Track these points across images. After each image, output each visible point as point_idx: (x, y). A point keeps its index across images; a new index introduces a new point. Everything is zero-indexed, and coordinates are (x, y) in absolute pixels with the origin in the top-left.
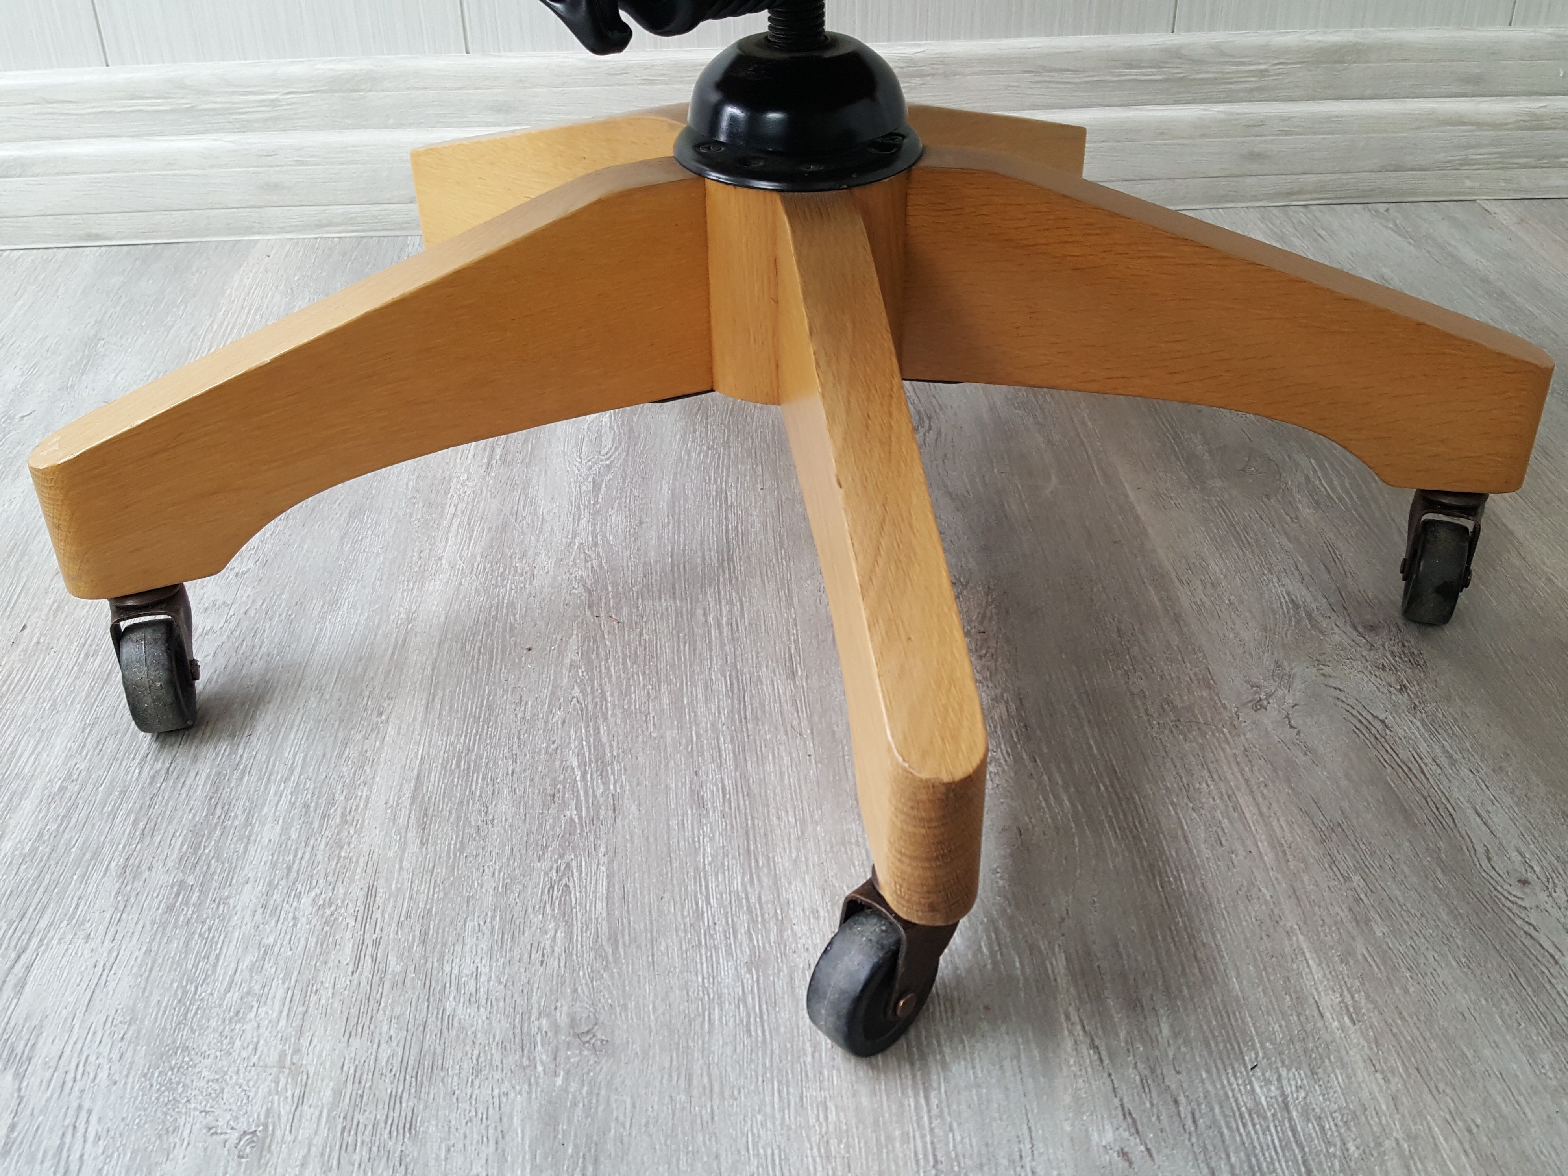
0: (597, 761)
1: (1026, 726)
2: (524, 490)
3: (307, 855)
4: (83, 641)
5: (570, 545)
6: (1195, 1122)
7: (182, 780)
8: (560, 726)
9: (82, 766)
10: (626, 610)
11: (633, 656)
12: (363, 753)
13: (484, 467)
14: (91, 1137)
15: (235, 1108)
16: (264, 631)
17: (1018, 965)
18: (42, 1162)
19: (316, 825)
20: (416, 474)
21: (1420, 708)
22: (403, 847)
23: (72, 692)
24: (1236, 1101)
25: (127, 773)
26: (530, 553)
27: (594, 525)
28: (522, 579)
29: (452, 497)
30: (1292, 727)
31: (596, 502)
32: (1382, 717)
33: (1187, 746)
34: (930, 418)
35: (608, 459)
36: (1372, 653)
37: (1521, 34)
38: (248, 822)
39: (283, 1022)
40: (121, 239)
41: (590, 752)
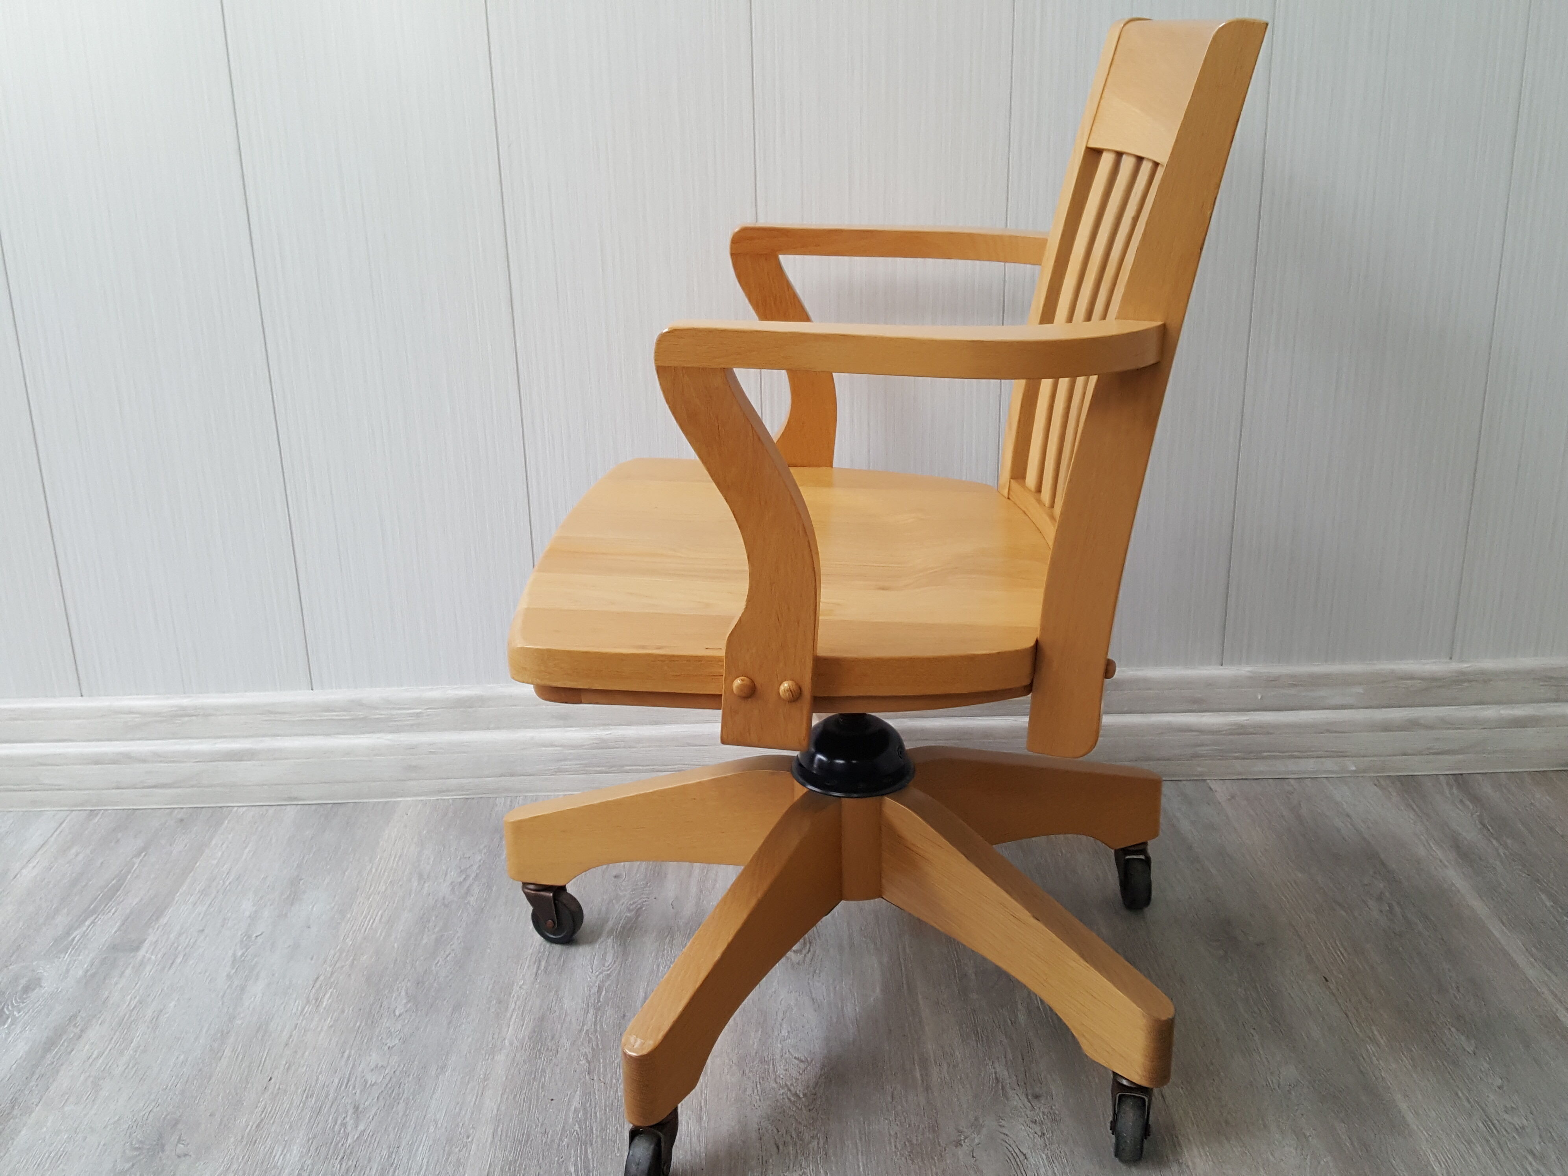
0: (585, 1170)
1: (826, 1154)
2: (557, 991)
4: (304, 1088)
5: (581, 1031)
7: (363, 1172)
8: (566, 1148)
9: (309, 1162)
10: (609, 1075)
11: (610, 1105)
12: (458, 1160)
13: (534, 976)
16: (405, 1084)
20: (493, 980)
21: (1048, 1147)
23: (300, 1119)
25: (334, 1167)
26: (557, 1035)
27: (596, 1017)
28: (551, 1053)
29: (514, 996)
30: (973, 1157)
31: (599, 1001)
32: (1025, 1152)
33: (912, 1167)
34: (810, 943)
35: (609, 970)
36: (1032, 1113)
37: (1228, 671)
40: (312, 800)
41: (581, 1164)
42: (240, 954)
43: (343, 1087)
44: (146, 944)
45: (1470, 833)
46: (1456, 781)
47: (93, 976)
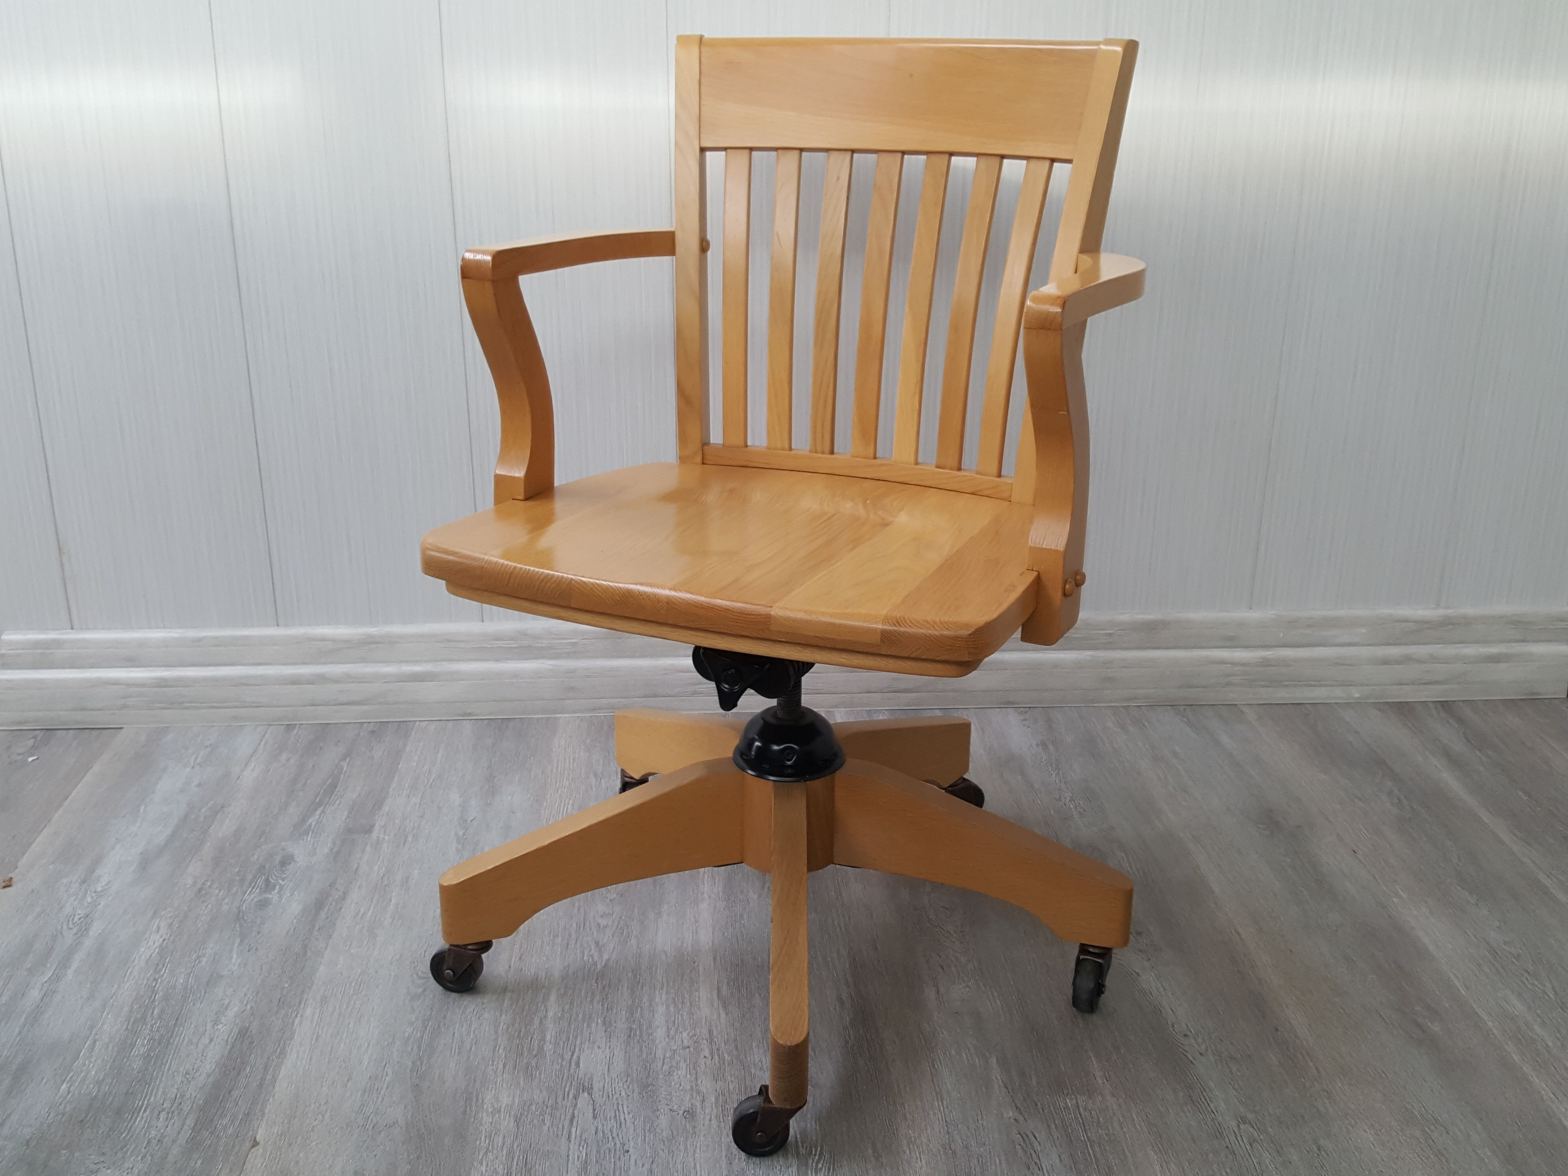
3: (680, 1017)
6: (1043, 1111)
14: (626, 1113)
15: (678, 1103)
16: (631, 926)
17: (977, 1061)
18: (610, 1120)
19: (680, 1007)
22: (719, 1015)
24: (1059, 1105)
38: (650, 1005)
39: (688, 1076)
40: (483, 715)
42: (461, 833)
43: (582, 929)
44: (377, 827)
45: (1458, 746)
46: (1443, 706)
47: (338, 853)
